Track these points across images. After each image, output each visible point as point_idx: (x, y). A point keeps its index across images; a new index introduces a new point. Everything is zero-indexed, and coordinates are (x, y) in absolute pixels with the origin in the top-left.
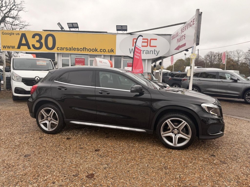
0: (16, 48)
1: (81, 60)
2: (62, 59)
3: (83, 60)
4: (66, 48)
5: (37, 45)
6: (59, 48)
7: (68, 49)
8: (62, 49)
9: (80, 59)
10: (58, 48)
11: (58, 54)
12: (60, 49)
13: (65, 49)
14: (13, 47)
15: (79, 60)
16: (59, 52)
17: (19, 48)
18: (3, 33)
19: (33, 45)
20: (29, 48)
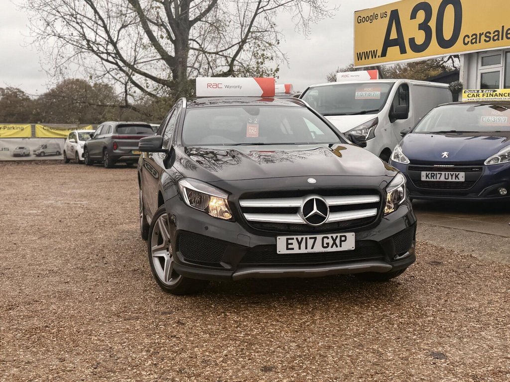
0: (379, 57)
2: (482, 74)
4: (486, 36)
5: (420, 38)
6: (469, 37)
7: (492, 36)
8: (476, 38)
10: (467, 38)
11: (469, 57)
12: (470, 40)
13: (483, 37)
14: (374, 54)
16: (472, 49)
17: (384, 54)
18: (359, 18)
19: (412, 40)
20: (403, 51)
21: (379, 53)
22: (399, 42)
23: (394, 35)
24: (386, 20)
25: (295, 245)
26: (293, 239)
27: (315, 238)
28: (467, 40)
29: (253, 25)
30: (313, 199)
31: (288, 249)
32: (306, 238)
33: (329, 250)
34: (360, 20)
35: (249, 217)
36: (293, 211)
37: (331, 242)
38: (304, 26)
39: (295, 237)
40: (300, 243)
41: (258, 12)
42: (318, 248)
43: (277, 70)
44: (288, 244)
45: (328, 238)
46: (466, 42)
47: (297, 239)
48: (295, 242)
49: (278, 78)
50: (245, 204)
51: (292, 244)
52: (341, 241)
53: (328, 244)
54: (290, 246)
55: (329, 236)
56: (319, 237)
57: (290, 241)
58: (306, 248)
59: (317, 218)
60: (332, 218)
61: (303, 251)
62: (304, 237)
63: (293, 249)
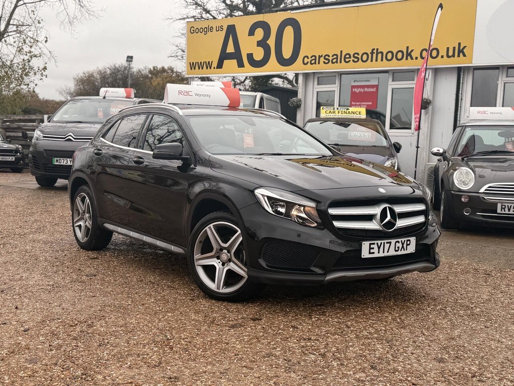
0: (214, 68)
1: (366, 90)
2: (317, 92)
3: (374, 90)
4: (325, 58)
5: (259, 55)
6: (308, 58)
7: (331, 58)
8: (315, 60)
9: (363, 87)
10: (306, 58)
11: (306, 76)
12: (309, 60)
13: (322, 59)
14: (209, 65)
15: (362, 90)
16: (310, 69)
17: (220, 65)
18: (192, 29)
19: (250, 56)
20: (241, 64)
21: (215, 64)
22: (237, 56)
23: (230, 49)
24: (223, 34)
25: (376, 250)
26: (374, 244)
27: (390, 243)
28: (306, 60)
29: (13, 18)
30: (386, 207)
31: (370, 253)
32: (384, 243)
33: (399, 253)
34: (193, 30)
35: (337, 224)
36: (369, 218)
37: (400, 245)
38: (69, 24)
39: (376, 242)
40: (379, 248)
41: (19, 4)
42: (392, 252)
43: (45, 68)
44: (370, 248)
45: (398, 242)
46: (305, 62)
47: (377, 243)
48: (375, 246)
49: (46, 77)
50: (333, 211)
51: (373, 248)
52: (407, 245)
53: (398, 247)
54: (372, 251)
55: (400, 240)
56: (393, 241)
57: (372, 246)
58: (384, 252)
59: (391, 224)
60: (401, 223)
61: (381, 255)
62: (383, 242)
63: (373, 253)
